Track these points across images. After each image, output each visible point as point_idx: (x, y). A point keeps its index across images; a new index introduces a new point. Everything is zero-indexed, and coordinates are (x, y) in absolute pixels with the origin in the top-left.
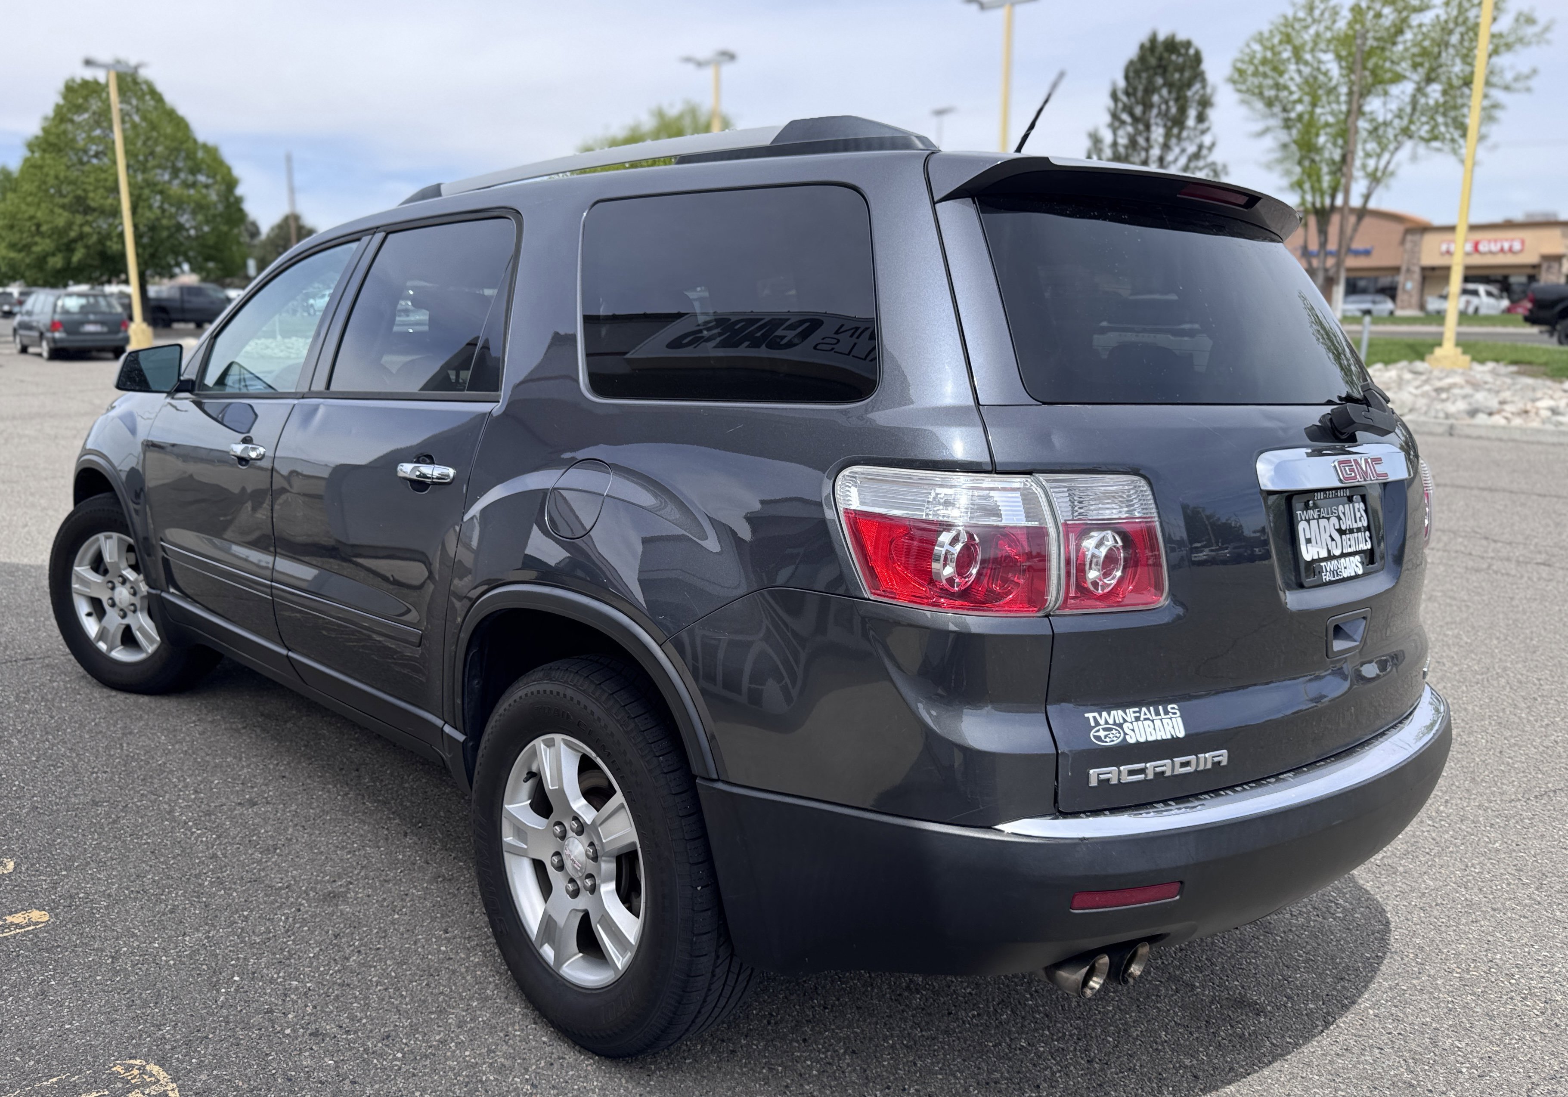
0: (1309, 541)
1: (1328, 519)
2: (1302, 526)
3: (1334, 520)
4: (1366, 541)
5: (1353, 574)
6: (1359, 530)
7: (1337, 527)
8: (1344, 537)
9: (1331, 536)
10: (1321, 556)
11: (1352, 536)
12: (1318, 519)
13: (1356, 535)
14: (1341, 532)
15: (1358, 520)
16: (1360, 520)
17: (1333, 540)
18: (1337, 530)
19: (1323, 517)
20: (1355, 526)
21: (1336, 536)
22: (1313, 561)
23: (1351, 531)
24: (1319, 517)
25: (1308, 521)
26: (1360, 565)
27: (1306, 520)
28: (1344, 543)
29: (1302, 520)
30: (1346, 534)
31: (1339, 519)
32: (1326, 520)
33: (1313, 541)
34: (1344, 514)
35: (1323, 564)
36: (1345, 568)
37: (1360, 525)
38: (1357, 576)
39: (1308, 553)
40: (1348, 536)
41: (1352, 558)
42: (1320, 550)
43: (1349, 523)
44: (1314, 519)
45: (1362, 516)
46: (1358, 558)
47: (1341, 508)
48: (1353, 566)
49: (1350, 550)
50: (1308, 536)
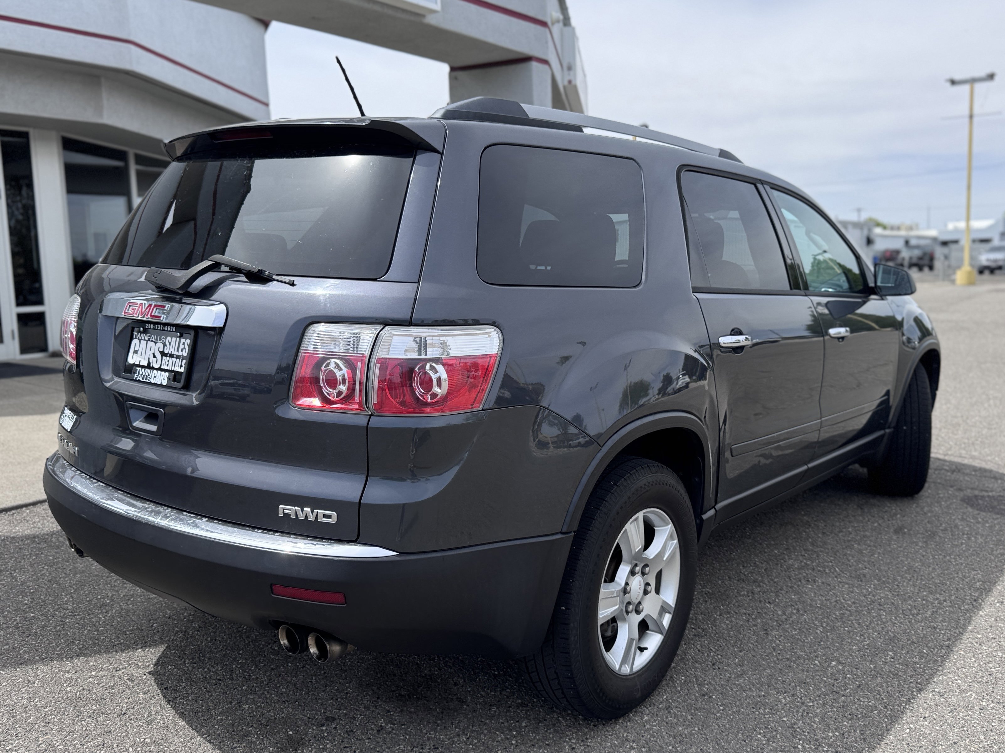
0: (136, 352)
1: (156, 343)
2: (135, 342)
3: (160, 345)
4: (181, 366)
5: (159, 383)
6: (178, 357)
7: (161, 350)
8: (164, 358)
9: (154, 354)
10: (141, 364)
11: (171, 360)
12: (147, 341)
13: (175, 360)
14: (163, 354)
15: (180, 350)
16: (182, 351)
17: (155, 357)
18: (160, 352)
19: (152, 341)
20: (176, 353)
21: (158, 355)
22: (134, 365)
23: (172, 356)
24: (149, 340)
25: (140, 340)
26: (166, 379)
27: (138, 339)
28: (163, 362)
29: (136, 338)
30: (166, 356)
31: (165, 345)
32: (154, 343)
33: (139, 353)
34: (170, 343)
35: (138, 368)
36: (155, 377)
37: (180, 353)
38: (161, 386)
39: (132, 359)
40: (168, 358)
41: (163, 373)
42: (142, 360)
43: (173, 350)
44: (145, 340)
45: (184, 348)
46: (167, 374)
47: (169, 338)
48: (162, 378)
49: (166, 368)
50: (136, 349)
